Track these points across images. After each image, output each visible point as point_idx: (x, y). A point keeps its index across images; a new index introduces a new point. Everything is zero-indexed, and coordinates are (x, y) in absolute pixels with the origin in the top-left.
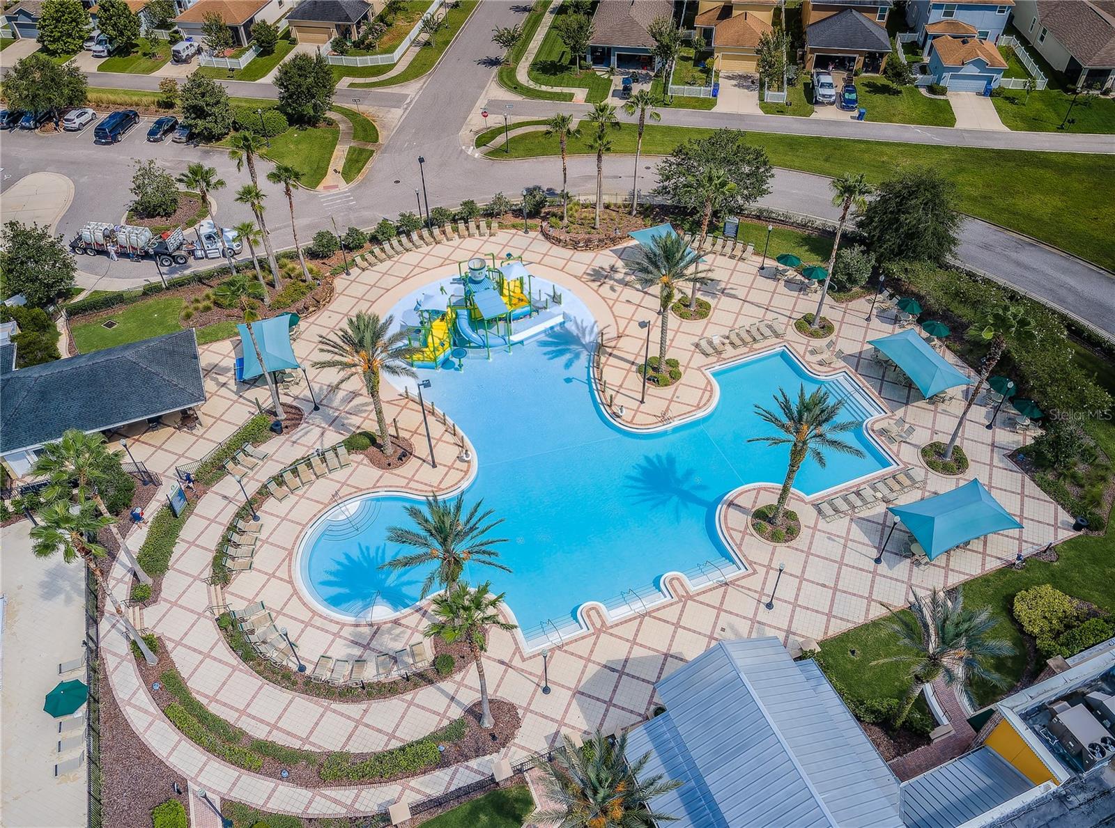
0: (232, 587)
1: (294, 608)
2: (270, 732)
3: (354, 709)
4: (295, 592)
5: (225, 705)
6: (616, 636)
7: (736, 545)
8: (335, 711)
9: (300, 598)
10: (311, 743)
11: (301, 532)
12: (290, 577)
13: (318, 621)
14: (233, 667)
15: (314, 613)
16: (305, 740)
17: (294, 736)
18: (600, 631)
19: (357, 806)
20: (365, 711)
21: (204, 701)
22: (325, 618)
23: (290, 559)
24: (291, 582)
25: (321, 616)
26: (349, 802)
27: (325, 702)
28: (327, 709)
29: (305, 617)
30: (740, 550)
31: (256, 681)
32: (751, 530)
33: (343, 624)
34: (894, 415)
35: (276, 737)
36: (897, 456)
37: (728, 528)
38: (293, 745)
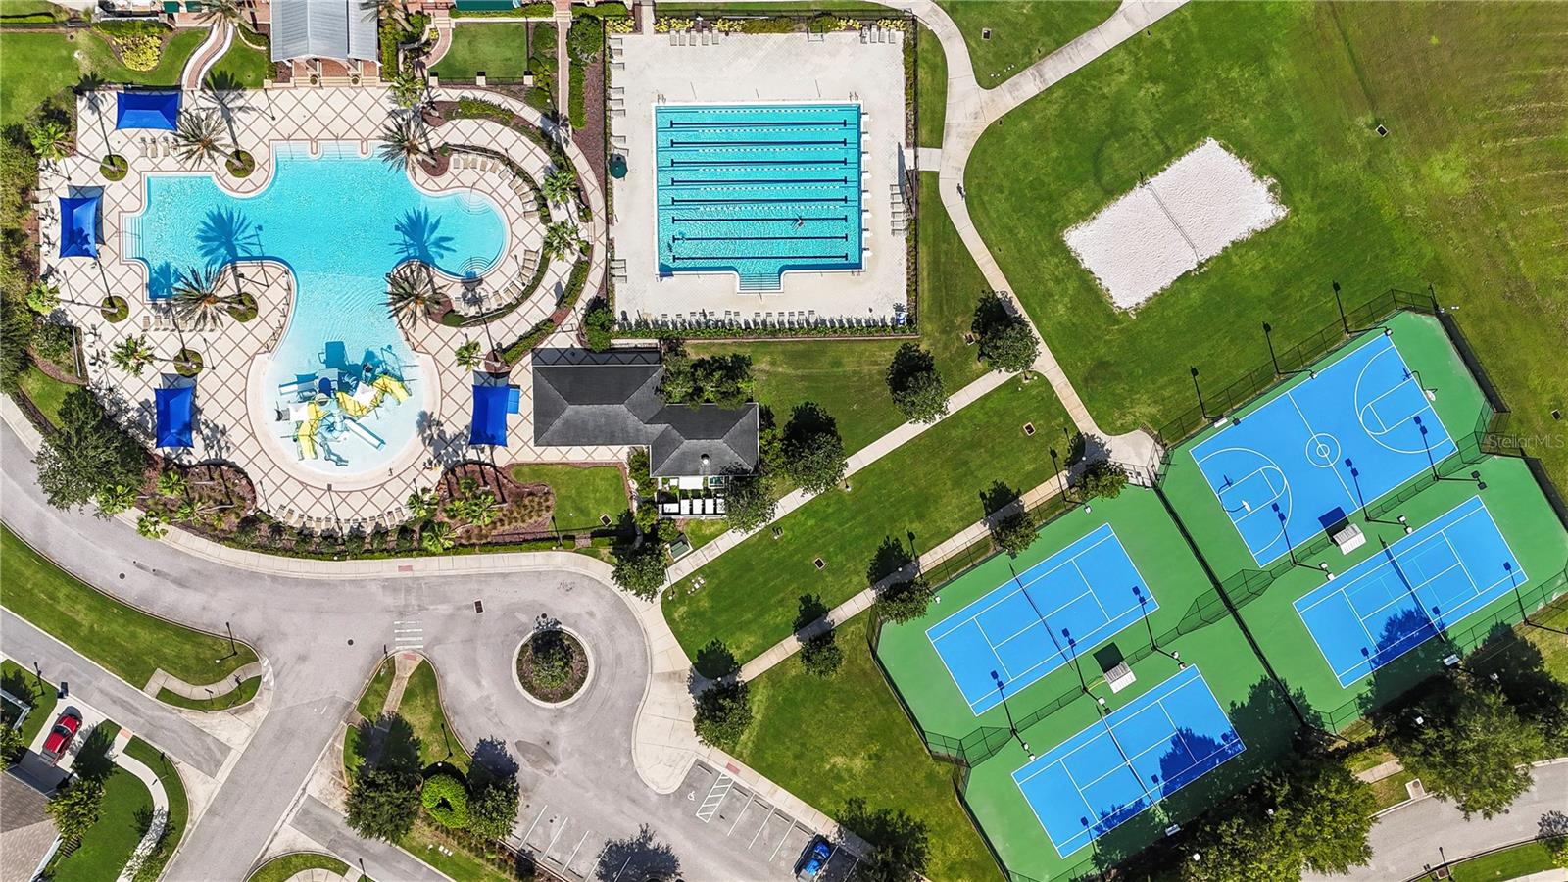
1: (513, 216)
3: (494, 147)
4: (511, 225)
7: (269, 161)
8: (503, 148)
9: (509, 221)
10: (516, 135)
12: (511, 236)
13: (503, 203)
15: (503, 208)
16: (519, 139)
18: (366, 140)
19: (502, 99)
20: (489, 143)
22: (498, 202)
24: (512, 233)
25: (500, 205)
26: (505, 102)
27: (507, 155)
28: (507, 151)
29: (507, 208)
30: (269, 156)
32: (257, 166)
33: (490, 195)
34: (119, 212)
35: (532, 145)
36: (140, 182)
37: (268, 173)
38: (524, 138)
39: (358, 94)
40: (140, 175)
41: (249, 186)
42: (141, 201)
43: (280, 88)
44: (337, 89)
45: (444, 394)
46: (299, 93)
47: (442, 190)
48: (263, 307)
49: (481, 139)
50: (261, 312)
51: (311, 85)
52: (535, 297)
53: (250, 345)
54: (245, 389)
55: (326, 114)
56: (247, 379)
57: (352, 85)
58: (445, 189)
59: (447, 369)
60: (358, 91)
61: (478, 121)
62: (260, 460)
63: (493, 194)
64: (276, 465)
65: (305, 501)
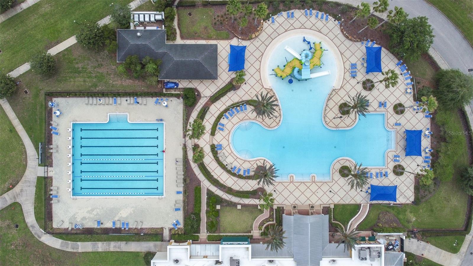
0: (215, 137)
2: (218, 178)
3: (235, 179)
4: (229, 144)
5: (210, 168)
6: (294, 185)
7: (332, 173)
8: (231, 178)
9: (229, 146)
10: (225, 183)
11: (233, 127)
12: (228, 140)
14: (213, 159)
15: (232, 152)
16: (224, 182)
17: (222, 180)
18: (291, 182)
19: (231, 199)
20: (237, 180)
21: (206, 165)
22: (234, 154)
23: (229, 134)
25: (233, 153)
26: (230, 198)
27: (230, 175)
28: (230, 177)
29: (230, 152)
30: (332, 175)
31: (217, 165)
32: (338, 171)
33: (238, 158)
34: (397, 151)
35: (219, 179)
36: (388, 164)
37: (333, 168)
38: (222, 182)
39: (294, 202)
40: (388, 167)
41: (342, 162)
42: (388, 156)
43: (327, 204)
44: (303, 205)
45: (259, 70)
46: (319, 202)
47: (258, 160)
48: (336, 110)
49: (242, 182)
50: (337, 107)
51: (314, 205)
52: (219, 112)
53: (342, 93)
54: (344, 73)
55: (308, 194)
56: (344, 78)
57: (296, 206)
58: (257, 160)
59: (258, 82)
60: (294, 203)
61: (242, 190)
62: (339, 43)
63: (235, 158)
64: (332, 40)
65: (320, 24)
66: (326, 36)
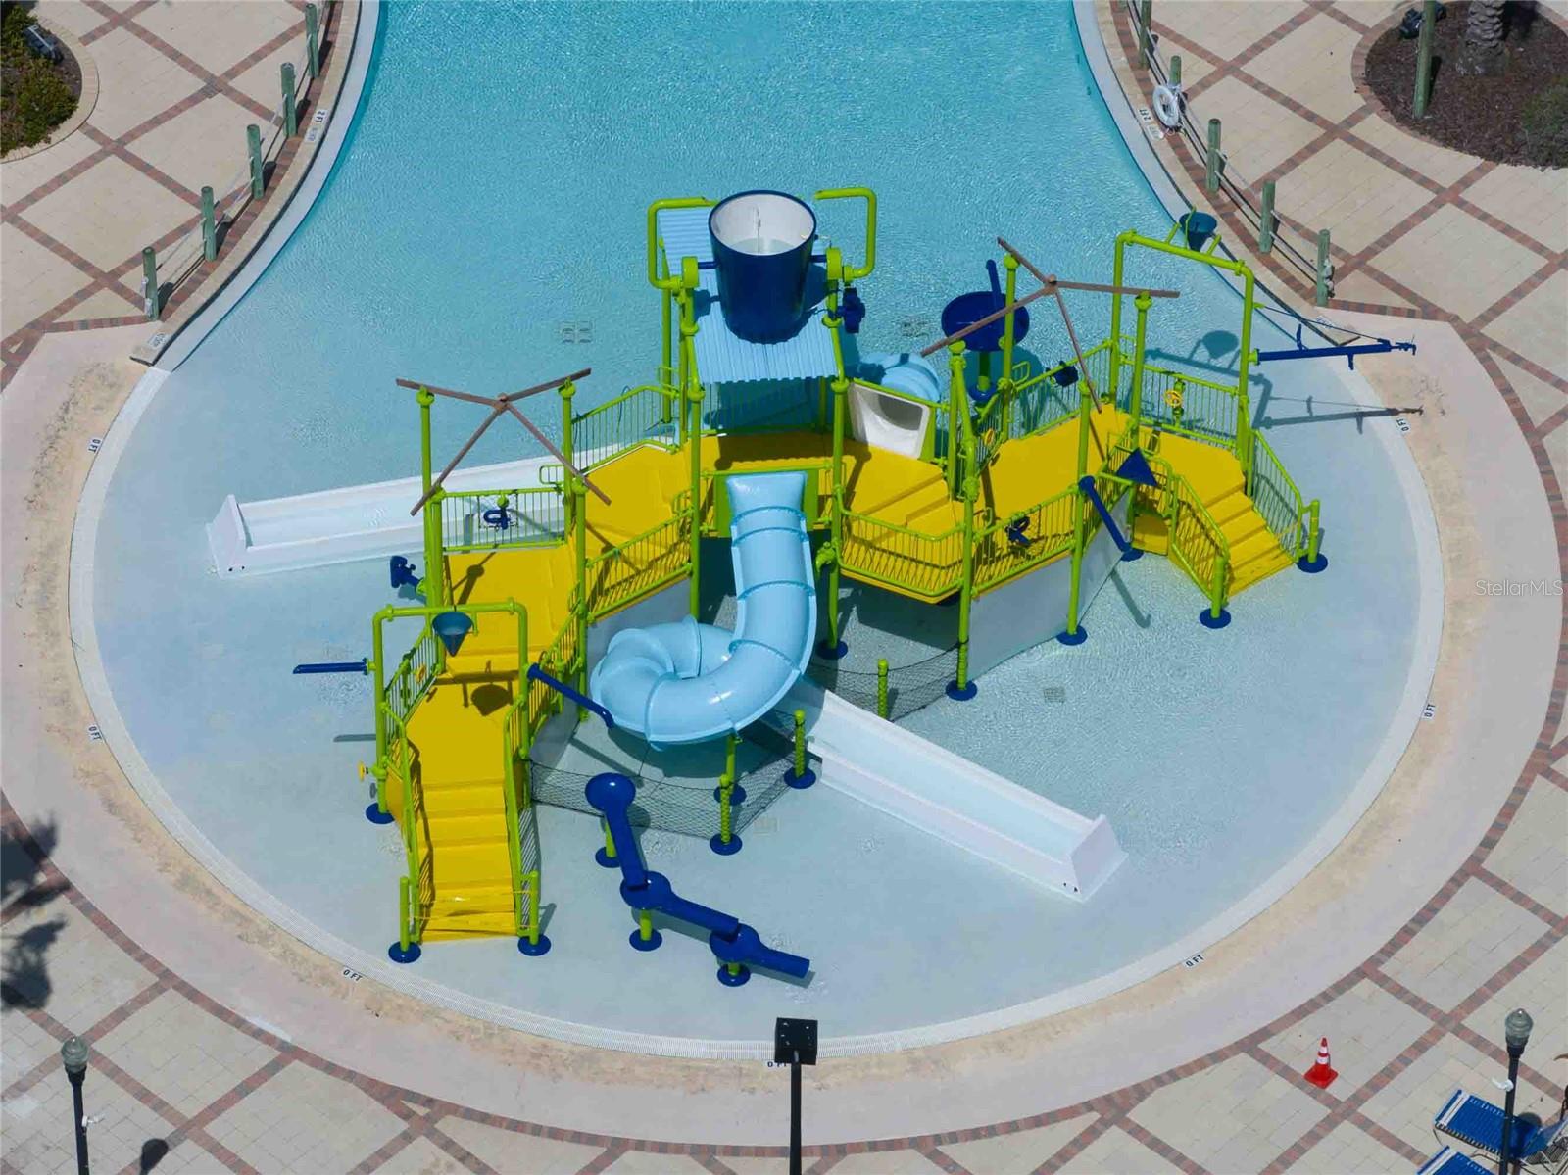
66: (290, 1053)
